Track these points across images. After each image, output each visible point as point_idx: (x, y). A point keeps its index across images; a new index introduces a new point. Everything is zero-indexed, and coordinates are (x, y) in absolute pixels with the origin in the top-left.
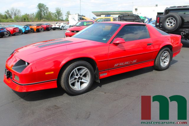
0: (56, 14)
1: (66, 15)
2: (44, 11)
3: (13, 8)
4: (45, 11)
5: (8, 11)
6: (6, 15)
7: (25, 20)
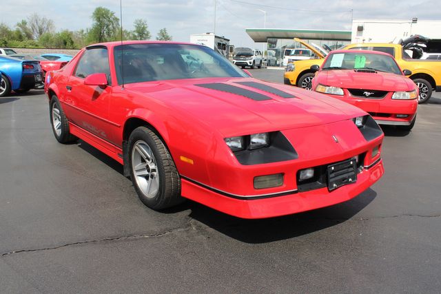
0: (136, 34)
1: (158, 37)
2: (107, 26)
3: (36, 16)
4: (111, 26)
5: (24, 23)
6: (18, 31)
7: (65, 43)
